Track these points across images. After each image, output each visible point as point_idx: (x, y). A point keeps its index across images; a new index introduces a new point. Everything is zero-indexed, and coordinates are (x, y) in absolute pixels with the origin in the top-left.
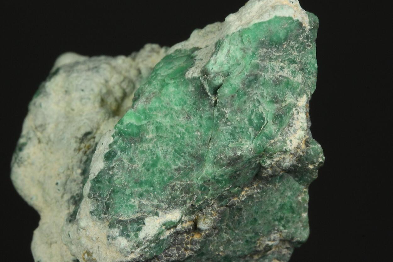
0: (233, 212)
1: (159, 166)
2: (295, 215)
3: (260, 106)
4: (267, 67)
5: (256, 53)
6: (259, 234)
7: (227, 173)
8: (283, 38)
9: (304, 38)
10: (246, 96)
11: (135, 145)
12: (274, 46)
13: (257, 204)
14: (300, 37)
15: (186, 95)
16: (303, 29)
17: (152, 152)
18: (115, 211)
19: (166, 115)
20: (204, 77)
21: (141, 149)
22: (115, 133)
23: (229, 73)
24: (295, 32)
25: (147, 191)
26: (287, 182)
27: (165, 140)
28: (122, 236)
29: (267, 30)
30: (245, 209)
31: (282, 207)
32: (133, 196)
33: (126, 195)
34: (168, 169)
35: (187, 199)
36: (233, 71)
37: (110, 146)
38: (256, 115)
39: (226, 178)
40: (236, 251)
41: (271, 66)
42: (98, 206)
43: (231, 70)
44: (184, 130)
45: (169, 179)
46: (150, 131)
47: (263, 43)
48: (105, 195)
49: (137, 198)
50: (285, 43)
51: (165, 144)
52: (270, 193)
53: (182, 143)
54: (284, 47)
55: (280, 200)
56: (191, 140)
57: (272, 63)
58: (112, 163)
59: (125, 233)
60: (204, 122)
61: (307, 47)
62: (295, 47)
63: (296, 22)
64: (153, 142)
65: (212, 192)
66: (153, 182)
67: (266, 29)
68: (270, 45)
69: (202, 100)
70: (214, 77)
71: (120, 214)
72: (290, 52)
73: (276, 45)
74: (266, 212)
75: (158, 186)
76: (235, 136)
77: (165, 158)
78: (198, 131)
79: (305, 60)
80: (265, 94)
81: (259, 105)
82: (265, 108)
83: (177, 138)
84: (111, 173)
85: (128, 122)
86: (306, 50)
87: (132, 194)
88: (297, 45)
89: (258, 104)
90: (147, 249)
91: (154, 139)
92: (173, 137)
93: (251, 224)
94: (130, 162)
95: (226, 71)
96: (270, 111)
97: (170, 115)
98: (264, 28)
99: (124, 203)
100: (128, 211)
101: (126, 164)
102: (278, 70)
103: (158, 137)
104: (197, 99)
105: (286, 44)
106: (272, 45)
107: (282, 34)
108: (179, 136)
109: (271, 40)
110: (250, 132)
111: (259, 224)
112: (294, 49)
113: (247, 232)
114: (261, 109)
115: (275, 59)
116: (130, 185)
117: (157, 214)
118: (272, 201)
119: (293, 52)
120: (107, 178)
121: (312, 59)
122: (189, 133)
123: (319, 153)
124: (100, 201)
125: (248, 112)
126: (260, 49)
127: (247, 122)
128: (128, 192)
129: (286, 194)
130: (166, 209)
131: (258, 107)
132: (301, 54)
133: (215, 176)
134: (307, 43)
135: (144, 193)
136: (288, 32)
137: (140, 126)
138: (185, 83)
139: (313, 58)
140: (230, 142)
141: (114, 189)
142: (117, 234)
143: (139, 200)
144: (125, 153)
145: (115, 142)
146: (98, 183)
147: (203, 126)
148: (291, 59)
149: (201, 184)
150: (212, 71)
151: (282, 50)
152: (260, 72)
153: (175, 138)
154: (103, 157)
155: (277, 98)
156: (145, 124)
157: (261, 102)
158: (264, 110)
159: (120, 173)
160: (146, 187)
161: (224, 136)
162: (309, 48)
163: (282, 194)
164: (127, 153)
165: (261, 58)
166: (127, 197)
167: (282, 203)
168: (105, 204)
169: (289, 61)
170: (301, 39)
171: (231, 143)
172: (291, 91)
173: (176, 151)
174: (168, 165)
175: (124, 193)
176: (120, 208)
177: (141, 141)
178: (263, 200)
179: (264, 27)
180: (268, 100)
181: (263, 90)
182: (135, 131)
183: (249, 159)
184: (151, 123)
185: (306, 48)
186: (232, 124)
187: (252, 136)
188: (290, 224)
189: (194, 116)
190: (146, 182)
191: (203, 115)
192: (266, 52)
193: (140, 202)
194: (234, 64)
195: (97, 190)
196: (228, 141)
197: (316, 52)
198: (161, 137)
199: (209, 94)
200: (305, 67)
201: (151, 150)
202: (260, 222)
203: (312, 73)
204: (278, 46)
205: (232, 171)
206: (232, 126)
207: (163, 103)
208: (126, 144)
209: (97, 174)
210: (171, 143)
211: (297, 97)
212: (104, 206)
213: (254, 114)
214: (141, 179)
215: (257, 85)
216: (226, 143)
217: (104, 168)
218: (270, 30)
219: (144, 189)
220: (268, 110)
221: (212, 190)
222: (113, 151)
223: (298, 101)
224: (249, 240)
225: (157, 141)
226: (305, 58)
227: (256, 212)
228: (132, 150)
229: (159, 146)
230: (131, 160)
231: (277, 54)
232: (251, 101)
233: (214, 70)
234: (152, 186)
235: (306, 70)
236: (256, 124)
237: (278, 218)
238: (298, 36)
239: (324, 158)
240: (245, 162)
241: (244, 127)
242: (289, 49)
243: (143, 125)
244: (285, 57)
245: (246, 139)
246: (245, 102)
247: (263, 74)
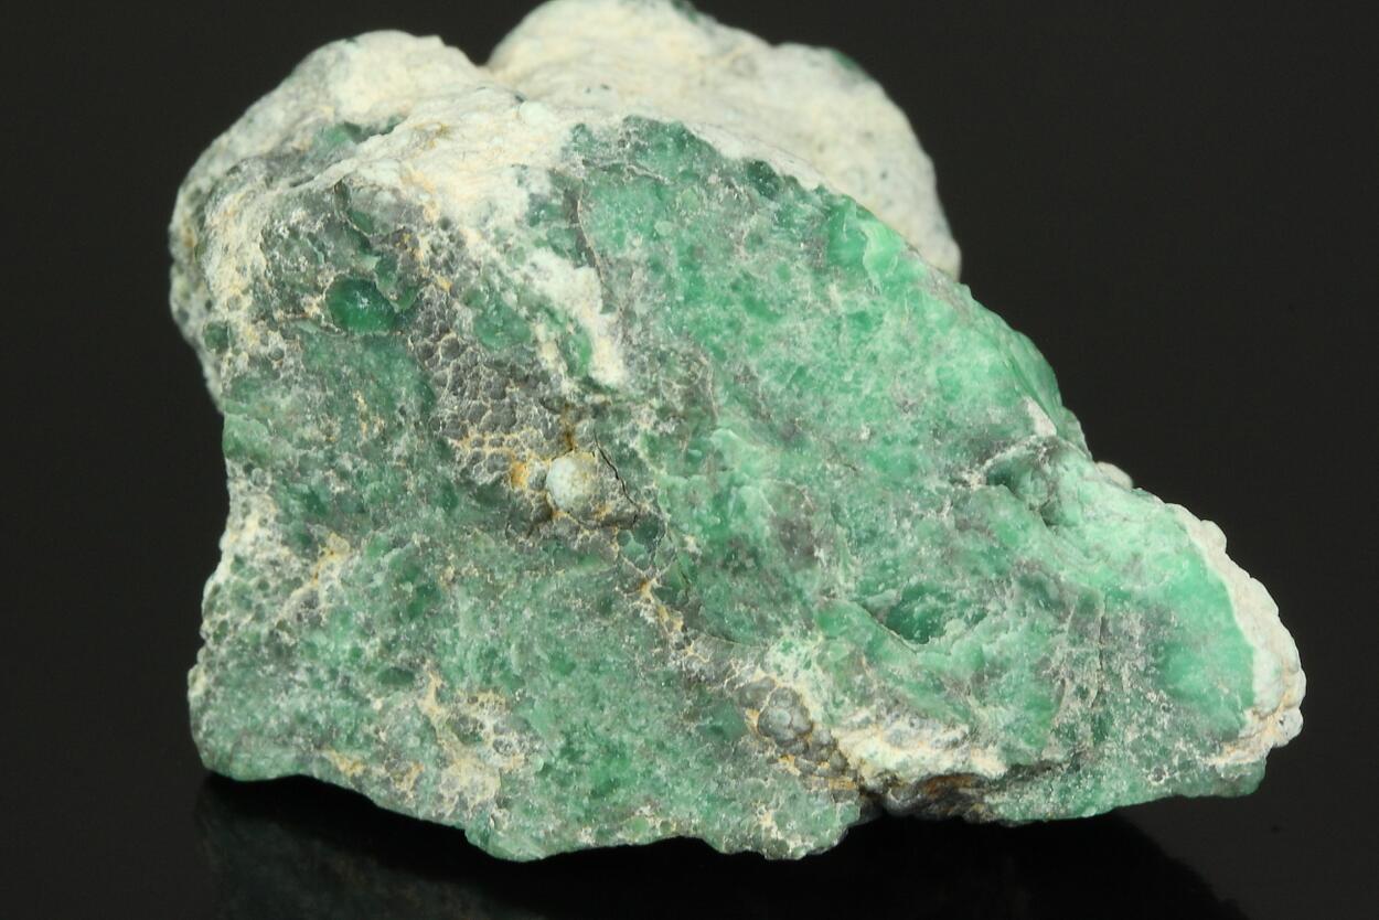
0: (597, 586)
1: (749, 320)
2: (586, 801)
3: (964, 624)
4: (1086, 640)
5: (1126, 603)
6: (520, 690)
7: (751, 524)
8: (1181, 686)
9: (1183, 755)
10: (994, 577)
11: (801, 253)
12: (1152, 659)
13: (625, 666)
14: (1186, 742)
15: (974, 401)
16: (1214, 746)
17: (790, 300)
18: (598, 188)
19: (906, 342)
20: (1040, 445)
21: (793, 269)
22: (831, 197)
23: (1054, 527)
24: (1202, 723)
25: (670, 284)
26: (702, 757)
27: (829, 338)
28: (532, 204)
29: (1206, 629)
30: (605, 628)
31: (613, 752)
32: (652, 243)
33: (652, 223)
34: (745, 347)
35: (664, 398)
36: (1065, 537)
37: (792, 180)
38: (936, 612)
39: (732, 526)
40: (455, 626)
41: (1088, 654)
42: (607, 145)
43: (1065, 530)
44: (867, 391)
45: (715, 348)
46: (852, 296)
47: (1162, 623)
48: (642, 163)
49: (646, 255)
50: (1165, 696)
51: (819, 339)
52: (665, 704)
53: (827, 389)
54: (1149, 695)
55: (640, 742)
56: (843, 412)
57: (1097, 659)
58: (743, 182)
59: (543, 212)
60: (899, 451)
61: (1153, 770)
62: (1153, 729)
63: (1238, 718)
64: (819, 304)
65: (680, 486)
66: (701, 302)
67: (1207, 624)
68: (1156, 647)
69: (965, 444)
70: (1044, 476)
71: (591, 205)
72: (1136, 715)
73: (1157, 666)
74: (595, 700)
75: (689, 316)
76: (867, 546)
77: (777, 338)
78: (872, 434)
79: (1110, 770)
80: (1003, 636)
81: (966, 619)
82: (958, 642)
83: (840, 375)
84: (713, 179)
85: (867, 232)
86: (1144, 770)
87: (658, 238)
88: (1158, 735)
89: (970, 617)
90: (496, 280)
91: (829, 306)
92: (843, 360)
93: (553, 657)
94: (751, 235)
95: (1063, 515)
96: (950, 659)
97: (907, 353)
98: (1210, 618)
99: (628, 216)
100: (603, 227)
101: (742, 224)
102: (1078, 680)
103: (834, 319)
104: (967, 431)
105: (1161, 700)
106: (1155, 655)
107: (1193, 680)
108: (848, 378)
109: (1171, 647)
110: (882, 591)
111: (554, 684)
112: (1146, 730)
113: (524, 649)
114: (954, 627)
115: (1110, 668)
116: (684, 234)
117: (607, 308)
118: (636, 716)
119: (1134, 726)
120: (695, 166)
121: (1112, 795)
122: (863, 407)
123: (818, 836)
124: (621, 150)
125: (947, 582)
126: (1140, 616)
127: (913, 581)
128: (662, 227)
129: (658, 762)
130: (626, 338)
131: (960, 615)
132: (1129, 753)
133: (739, 485)
134: (1165, 768)
135: (663, 276)
136: (1201, 698)
137: (861, 267)
138: (1008, 395)
139: (1117, 795)
140: (850, 528)
141: (667, 186)
142: (535, 189)
143: (642, 262)
144: (776, 224)
145: (803, 195)
146: (675, 141)
147: (887, 448)
148: (1112, 723)
149: (710, 442)
150: (1060, 469)
151: (1141, 689)
152: (1070, 617)
153: (839, 366)
154: (759, 157)
155: (992, 675)
156: (870, 282)
157: (977, 628)
158: (950, 639)
159: (715, 206)
160: (684, 280)
161: (866, 510)
162: (1150, 778)
163: (661, 746)
164: (776, 228)
165: (1110, 625)
166: (647, 224)
167: (628, 752)
168: (615, 162)
169: (1104, 717)
170: (1180, 745)
171: (845, 531)
172: (1017, 720)
173: (801, 371)
174: (756, 344)
175: (656, 215)
176: (610, 203)
177: (818, 271)
178: (639, 683)
179: (1215, 619)
180: (985, 648)
181: (1015, 629)
182: (846, 254)
183: (800, 592)
184: (876, 299)
185: (1149, 767)
186: (904, 534)
187: (870, 600)
188: (554, 788)
189: (913, 423)
190: (698, 281)
191: (921, 447)
192: (1131, 638)
193: (637, 264)
194: (1088, 538)
195: (654, 141)
196: (853, 525)
197: (1136, 802)
198: (838, 328)
199: (989, 463)
200: (1085, 774)
201: (794, 298)
202: (561, 686)
203: (1064, 802)
204: (1153, 676)
205: (757, 541)
206: (899, 535)
207: (938, 333)
208: (803, 227)
209: (703, 137)
210: (822, 356)
211: (999, 743)
212: (608, 160)
213: (940, 605)
214: (705, 267)
215: (1031, 609)
216: (844, 516)
217: (727, 160)
218: (1205, 638)
219: (675, 275)
220: (954, 651)
221: (687, 487)
222: (777, 187)
223: (986, 746)
224: (497, 661)
225: (823, 315)
226: (1114, 769)
227: (598, 665)
228: (787, 244)
229: (809, 321)
230: (757, 240)
231: (1125, 673)
232: (980, 591)
233: (1063, 475)
234: (688, 298)
235: (1074, 781)
236: (910, 612)
237: (576, 747)
238: (1191, 734)
239: (802, 853)
240: (790, 581)
241: (897, 572)
242: (1145, 712)
243: (865, 274)
244: (1116, 704)
245: (861, 578)
246: (975, 572)
247: (1066, 626)
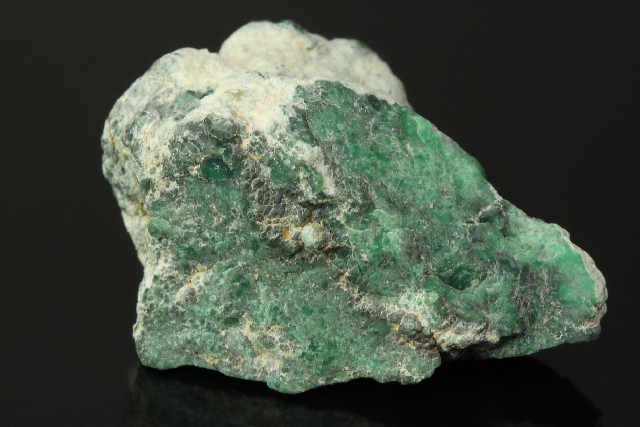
0: (321, 277)
1: (379, 162)
2: (321, 366)
3: (478, 281)
4: (526, 283)
5: (541, 267)
6: (290, 323)
7: (392, 248)
8: (565, 298)
9: (568, 326)
10: (489, 260)
11: (393, 132)
12: (552, 288)
13: (335, 310)
14: (569, 321)
15: (469, 187)
16: (581, 322)
17: (392, 152)
18: (313, 112)
19: (439, 166)
20: (500, 204)
21: (391, 139)
22: (401, 108)
23: (507, 237)
24: (575, 312)
25: (347, 150)
26: (370, 344)
27: (410, 167)
28: (291, 122)
29: (574, 274)
30: (325, 294)
31: (331, 345)
32: (337, 134)
33: (336, 125)
34: (379, 173)
35: (353, 198)
36: (512, 241)
37: (384, 102)
38: (468, 277)
39: (384, 249)
40: (259, 298)
41: (527, 288)
42: (311, 93)
43: (512, 238)
44: (429, 188)
45: (368, 175)
46: (415, 149)
47: (555, 273)
48: (327, 100)
49: (335, 139)
50: (559, 303)
51: (406, 168)
52: (353, 324)
53: (413, 188)
54: (552, 303)
55: (343, 340)
56: (421, 197)
57: (530, 290)
58: (367, 104)
59: (295, 125)
60: (445, 211)
61: (556, 333)
62: (554, 317)
63: (590, 309)
64: (404, 153)
65: (360, 234)
66: (359, 156)
67: (575, 272)
68: (554, 283)
69: (469, 206)
70: (503, 217)
71: (311, 120)
72: (547, 311)
73: (555, 291)
74: (323, 325)
75: (356, 163)
76: (438, 252)
77: (390, 169)
78: (434, 206)
79: (538, 335)
80: (494, 284)
81: (479, 279)
82: (476, 289)
83: (417, 182)
84: (356, 104)
85: (416, 120)
86: (552, 334)
87: (339, 131)
88: (557, 319)
89: (481, 277)
90: (281, 155)
91: (408, 153)
92: (417, 175)
93: (303, 308)
94: (373, 126)
95: (511, 232)
96: (473, 295)
97: (440, 170)
98: (575, 269)
99: (326, 123)
100: (317, 129)
101: (369, 122)
102: (524, 300)
103: (410, 159)
104: (469, 201)
105: (557, 305)
106: (554, 286)
107: (571, 295)
108: (420, 183)
109: (560, 283)
110: (447, 270)
111: (304, 319)
112: (552, 317)
113: (290, 306)
114: (474, 282)
115: (535, 293)
116: (349, 128)
117: (326, 163)
118: (340, 329)
119: (546, 316)
120: (348, 99)
121: (539, 345)
122: (428, 194)
123: (426, 373)
124: (317, 95)
125: (471, 264)
126: (546, 271)
127: (458, 265)
128: (340, 126)
129: (351, 348)
130: (335, 175)
131: (477, 277)
132: (545, 327)
133: (387, 232)
134: (561, 332)
135: (343, 147)
136: (574, 302)
137: (417, 135)
138: (482, 184)
139: (541, 345)
140: (431, 246)
141: (339, 109)
142: (290, 115)
143: (334, 142)
144: (381, 121)
145: (389, 107)
146: (338, 90)
147: (441, 211)
148: (537, 315)
149: (373, 215)
150: (509, 213)
151: (548, 301)
152: (520, 274)
153: (416, 178)
154: (371, 93)
155: (491, 301)
156: (421, 142)
157: (484, 282)
158: (473, 288)
159: (358, 116)
160: (352, 148)
161: (437, 238)
162: (555, 336)
163: (352, 341)
164: (381, 123)
165: (534, 275)
166: (334, 126)
167: (338, 344)
168: (317, 100)
169: (533, 314)
170: (567, 322)
171: (430, 247)
172: (503, 318)
173: (402, 182)
174: (384, 173)
175: (337, 122)
176: (319, 119)
177: (401, 139)
178: (341, 316)
179: (578, 270)
180: (488, 290)
181: (499, 281)
182: (410, 131)
183: (415, 274)
184: (425, 149)
185: (554, 332)
186: (452, 246)
187: (442, 274)
188: (307, 362)
189: (448, 199)
190: (357, 148)
191: (453, 209)
192: (543, 280)
193: (333, 143)
194: (522, 241)
195: (329, 90)
196: (432, 244)
197: (549, 347)
198: (412, 162)
199: (480, 213)
200: (527, 337)
201: (393, 151)
202: (307, 320)
203: (519, 349)
204: (553, 295)
205: (395, 254)
206: (450, 246)
207: (451, 161)
208: (391, 121)
209: (348, 87)
210: (408, 174)
211: (496, 328)
212: (314, 100)
213: (469, 274)
214: (359, 142)
215: (504, 272)
216: (429, 241)
217: (359, 96)
218: (574, 278)
219: (348, 146)
220: (475, 292)
221: (363, 234)
222: (380, 105)
223: (491, 330)
224: (278, 312)
225: (406, 158)
226: (539, 334)
227: (323, 310)
228: (387, 129)
229: (401, 160)
230: (376, 128)
231: (541, 294)
232: (484, 267)
233: (510, 215)
234: (355, 155)
235: (523, 340)
236: (457, 278)
237: (315, 344)
238: (571, 317)
239: (420, 381)
240: (410, 269)
241: (452, 262)
242: (551, 310)
243: (419, 139)
244: (538, 308)
245: (438, 266)
246: (482, 259)
247: (518, 278)
